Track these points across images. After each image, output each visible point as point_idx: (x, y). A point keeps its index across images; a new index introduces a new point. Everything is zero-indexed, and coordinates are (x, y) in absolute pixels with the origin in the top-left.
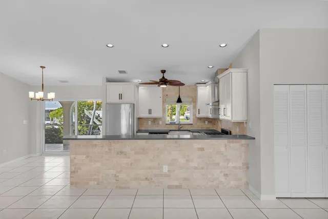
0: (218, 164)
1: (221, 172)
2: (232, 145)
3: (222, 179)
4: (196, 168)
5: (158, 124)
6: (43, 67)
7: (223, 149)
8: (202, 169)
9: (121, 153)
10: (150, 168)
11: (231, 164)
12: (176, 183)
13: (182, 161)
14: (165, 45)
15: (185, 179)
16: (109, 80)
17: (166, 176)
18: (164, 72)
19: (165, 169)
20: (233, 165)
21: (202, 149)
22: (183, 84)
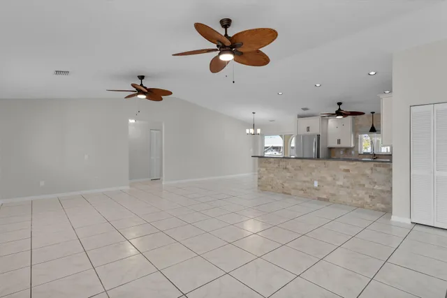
0: (364, 185)
1: (366, 194)
2: (378, 169)
3: (368, 200)
4: (342, 186)
5: (351, 154)
6: (254, 113)
7: (368, 172)
8: (348, 187)
9: (286, 168)
10: (305, 182)
11: (376, 187)
12: (325, 196)
13: (329, 179)
14: (318, 85)
15: (333, 195)
16: (300, 117)
17: (316, 189)
18: (339, 104)
19: (316, 184)
20: (380, 188)
21: (348, 171)
22: (363, 114)
